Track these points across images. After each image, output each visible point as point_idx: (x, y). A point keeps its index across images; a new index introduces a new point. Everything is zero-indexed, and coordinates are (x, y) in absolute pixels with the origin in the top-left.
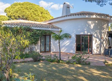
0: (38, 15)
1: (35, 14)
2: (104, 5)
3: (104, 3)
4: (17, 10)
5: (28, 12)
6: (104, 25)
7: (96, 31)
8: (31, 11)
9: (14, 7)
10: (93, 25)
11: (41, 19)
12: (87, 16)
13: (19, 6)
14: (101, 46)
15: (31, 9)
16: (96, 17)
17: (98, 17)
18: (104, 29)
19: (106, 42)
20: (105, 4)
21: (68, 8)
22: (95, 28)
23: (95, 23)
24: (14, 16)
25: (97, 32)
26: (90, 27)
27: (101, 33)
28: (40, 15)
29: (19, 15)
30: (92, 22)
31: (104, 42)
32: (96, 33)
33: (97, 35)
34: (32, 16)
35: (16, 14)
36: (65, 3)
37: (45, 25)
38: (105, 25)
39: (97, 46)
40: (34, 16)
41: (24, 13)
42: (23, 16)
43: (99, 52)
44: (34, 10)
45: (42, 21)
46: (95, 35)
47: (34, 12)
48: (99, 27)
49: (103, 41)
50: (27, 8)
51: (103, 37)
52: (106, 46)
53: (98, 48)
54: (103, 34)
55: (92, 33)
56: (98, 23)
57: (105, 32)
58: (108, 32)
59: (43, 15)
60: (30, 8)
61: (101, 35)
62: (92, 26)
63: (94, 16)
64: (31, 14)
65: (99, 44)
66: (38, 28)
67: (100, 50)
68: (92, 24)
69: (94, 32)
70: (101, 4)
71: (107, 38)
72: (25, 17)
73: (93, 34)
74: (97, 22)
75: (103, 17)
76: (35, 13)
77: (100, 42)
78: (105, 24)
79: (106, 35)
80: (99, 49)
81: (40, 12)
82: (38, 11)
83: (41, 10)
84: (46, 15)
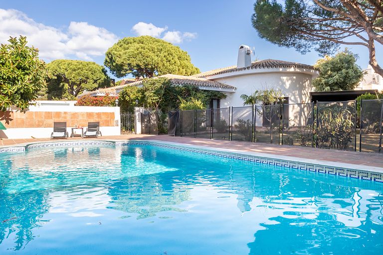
0: (175, 62)
1: (169, 61)
2: (307, 53)
3: (307, 48)
4: (135, 52)
5: (156, 58)
6: (305, 82)
7: (293, 92)
8: (162, 55)
9: (126, 46)
10: (290, 82)
11: (179, 70)
12: (281, 70)
13: (137, 45)
14: (301, 115)
15: (160, 51)
16: (295, 70)
17: (298, 70)
18: (305, 88)
19: (307, 109)
20: (309, 51)
21: (248, 56)
22: (293, 87)
23: (292, 80)
24: (129, 64)
25: (295, 93)
26: (284, 86)
27: (300, 95)
28: (178, 62)
29: (139, 63)
30: (288, 78)
31: (305, 109)
32: (294, 95)
33: (295, 98)
34: (163, 65)
35: (133, 61)
36: (242, 47)
37: (205, 82)
38: (307, 83)
39: (295, 115)
40: (167, 64)
41: (148, 59)
42: (146, 65)
43: (298, 124)
44: (166, 54)
45: (181, 74)
46: (292, 98)
47: (168, 56)
48: (298, 86)
49: (304, 107)
50: (153, 50)
51: (304, 100)
52: (308, 114)
53: (296, 117)
54: (303, 97)
55: (287, 94)
56: (296, 80)
57: (307, 93)
58: (311, 93)
59: (182, 62)
60: (158, 49)
61: (301, 99)
62: (288, 84)
63: (292, 69)
64: (162, 61)
65: (298, 112)
66: (205, 89)
67: (300, 121)
68: (288, 81)
69: (291, 94)
70: (302, 50)
71: (309, 102)
72: (150, 66)
73: (290, 96)
74: (295, 77)
75: (305, 70)
76: (169, 59)
77: (299, 108)
78: (307, 80)
79: (308, 98)
80: (298, 119)
81: (177, 57)
82: (174, 54)
83: (178, 53)
84: (185, 62)
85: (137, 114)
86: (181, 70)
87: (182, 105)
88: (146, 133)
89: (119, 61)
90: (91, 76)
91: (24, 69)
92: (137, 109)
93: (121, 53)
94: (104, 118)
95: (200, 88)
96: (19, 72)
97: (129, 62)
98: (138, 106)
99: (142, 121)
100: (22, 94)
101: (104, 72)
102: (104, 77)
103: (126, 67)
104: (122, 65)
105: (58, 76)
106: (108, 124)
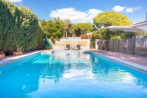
4: (103, 18)
5: (111, 20)
8: (114, 18)
9: (100, 16)
11: (122, 23)
13: (104, 15)
15: (113, 16)
24: (101, 23)
29: (105, 22)
37: (129, 28)
40: (116, 22)
41: (109, 20)
42: (108, 23)
44: (116, 17)
45: (122, 25)
50: (110, 17)
64: (114, 21)
66: (127, 31)
72: (109, 23)
81: (121, 18)
82: (119, 17)
83: (122, 17)
84: (125, 20)
85: (96, 42)
86: (123, 24)
87: (112, 38)
88: (99, 49)
89: (97, 22)
90: (89, 28)
91: (58, 27)
92: (96, 40)
93: (98, 19)
94: (84, 43)
95: (124, 31)
96: (57, 29)
97: (101, 22)
98: (97, 39)
99: (98, 45)
100: (58, 35)
101: (94, 26)
102: (93, 28)
103: (100, 24)
104: (98, 24)
105: (78, 29)
106: (85, 45)
